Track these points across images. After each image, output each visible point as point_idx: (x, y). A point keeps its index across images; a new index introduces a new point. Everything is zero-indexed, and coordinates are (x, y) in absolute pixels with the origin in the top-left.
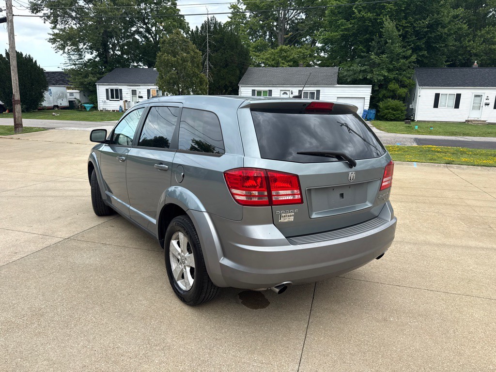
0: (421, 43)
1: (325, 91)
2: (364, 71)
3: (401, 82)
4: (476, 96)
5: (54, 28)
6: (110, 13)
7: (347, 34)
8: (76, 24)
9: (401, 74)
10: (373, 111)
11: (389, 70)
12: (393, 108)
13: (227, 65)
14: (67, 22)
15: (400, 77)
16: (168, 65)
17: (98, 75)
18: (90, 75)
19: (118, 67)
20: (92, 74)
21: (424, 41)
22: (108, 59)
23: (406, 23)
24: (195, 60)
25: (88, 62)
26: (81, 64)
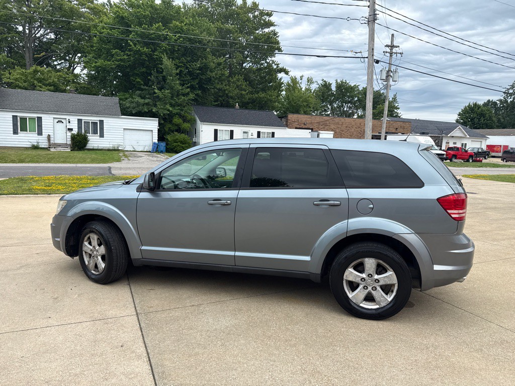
0: (195, 83)
1: (109, 122)
2: (147, 104)
3: (183, 117)
4: (244, 132)
7: (123, 65)
9: (182, 110)
10: (163, 144)
11: (171, 105)
12: (182, 142)
15: (183, 113)
21: (197, 81)
23: (179, 63)
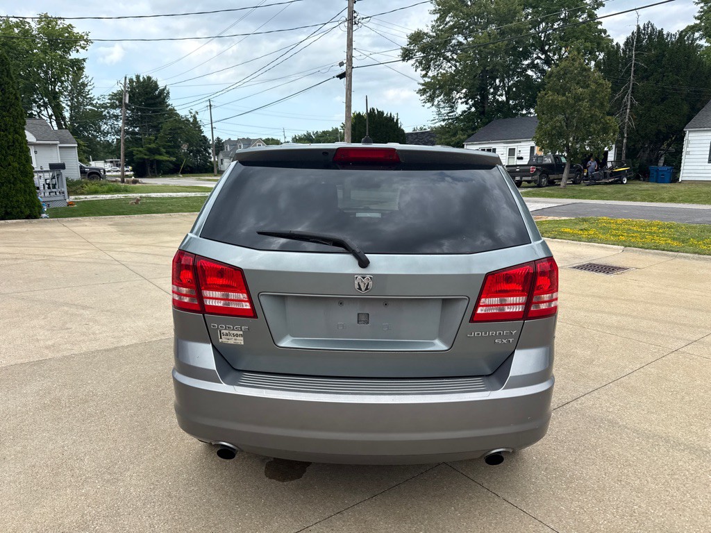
5: (425, 76)
6: (491, 46)
8: (451, 67)
13: (663, 100)
14: (440, 66)
16: (552, 108)
17: (470, 132)
18: (460, 132)
19: (499, 118)
20: (462, 130)
22: (486, 109)
24: (597, 96)
25: (461, 115)
26: (452, 119)
